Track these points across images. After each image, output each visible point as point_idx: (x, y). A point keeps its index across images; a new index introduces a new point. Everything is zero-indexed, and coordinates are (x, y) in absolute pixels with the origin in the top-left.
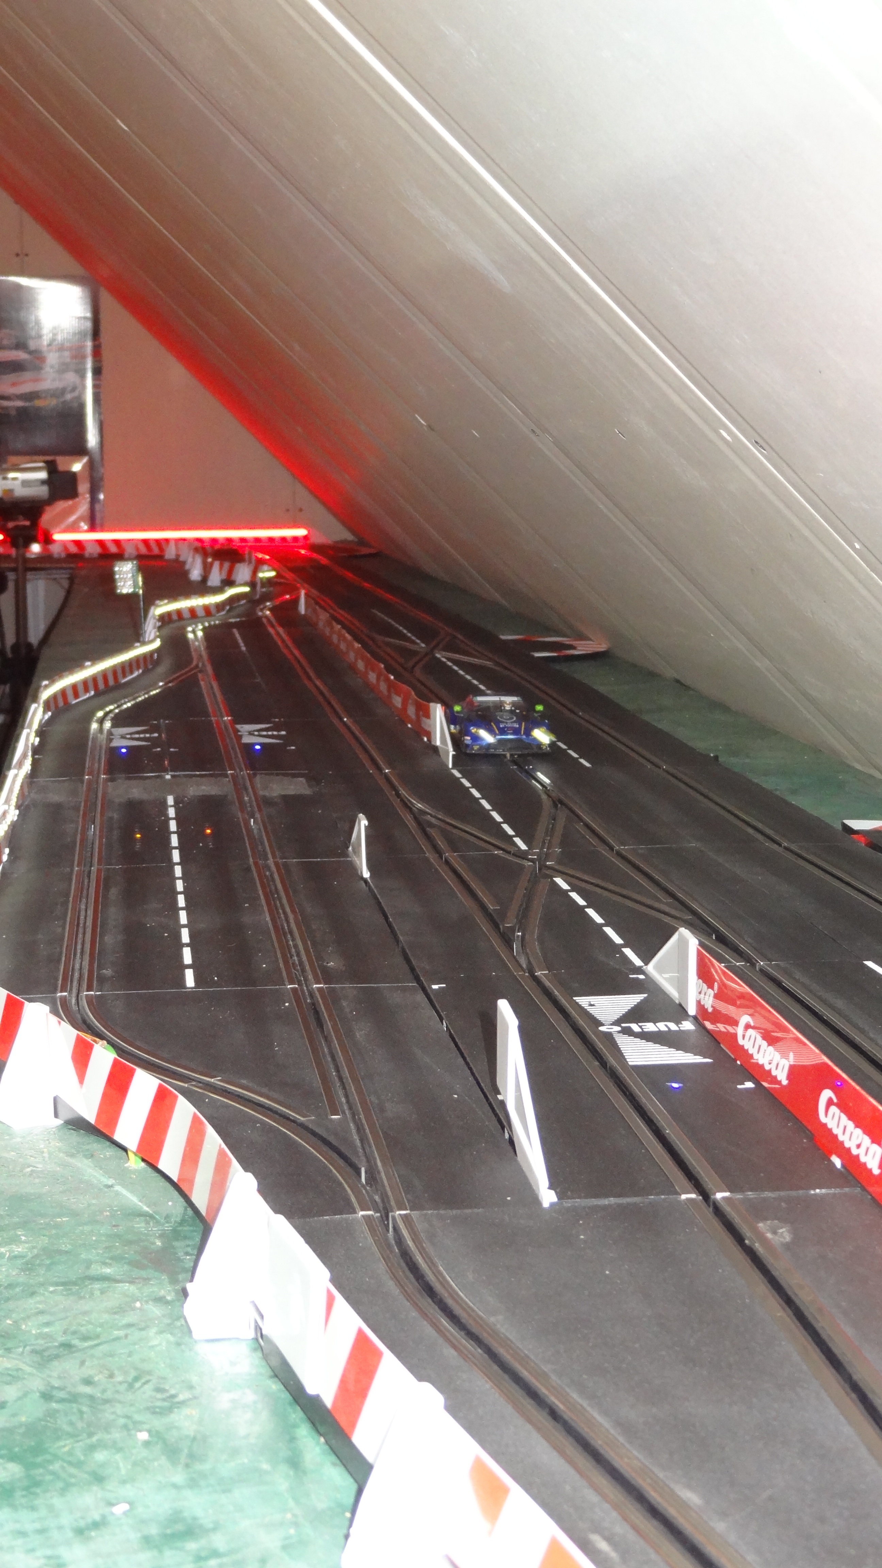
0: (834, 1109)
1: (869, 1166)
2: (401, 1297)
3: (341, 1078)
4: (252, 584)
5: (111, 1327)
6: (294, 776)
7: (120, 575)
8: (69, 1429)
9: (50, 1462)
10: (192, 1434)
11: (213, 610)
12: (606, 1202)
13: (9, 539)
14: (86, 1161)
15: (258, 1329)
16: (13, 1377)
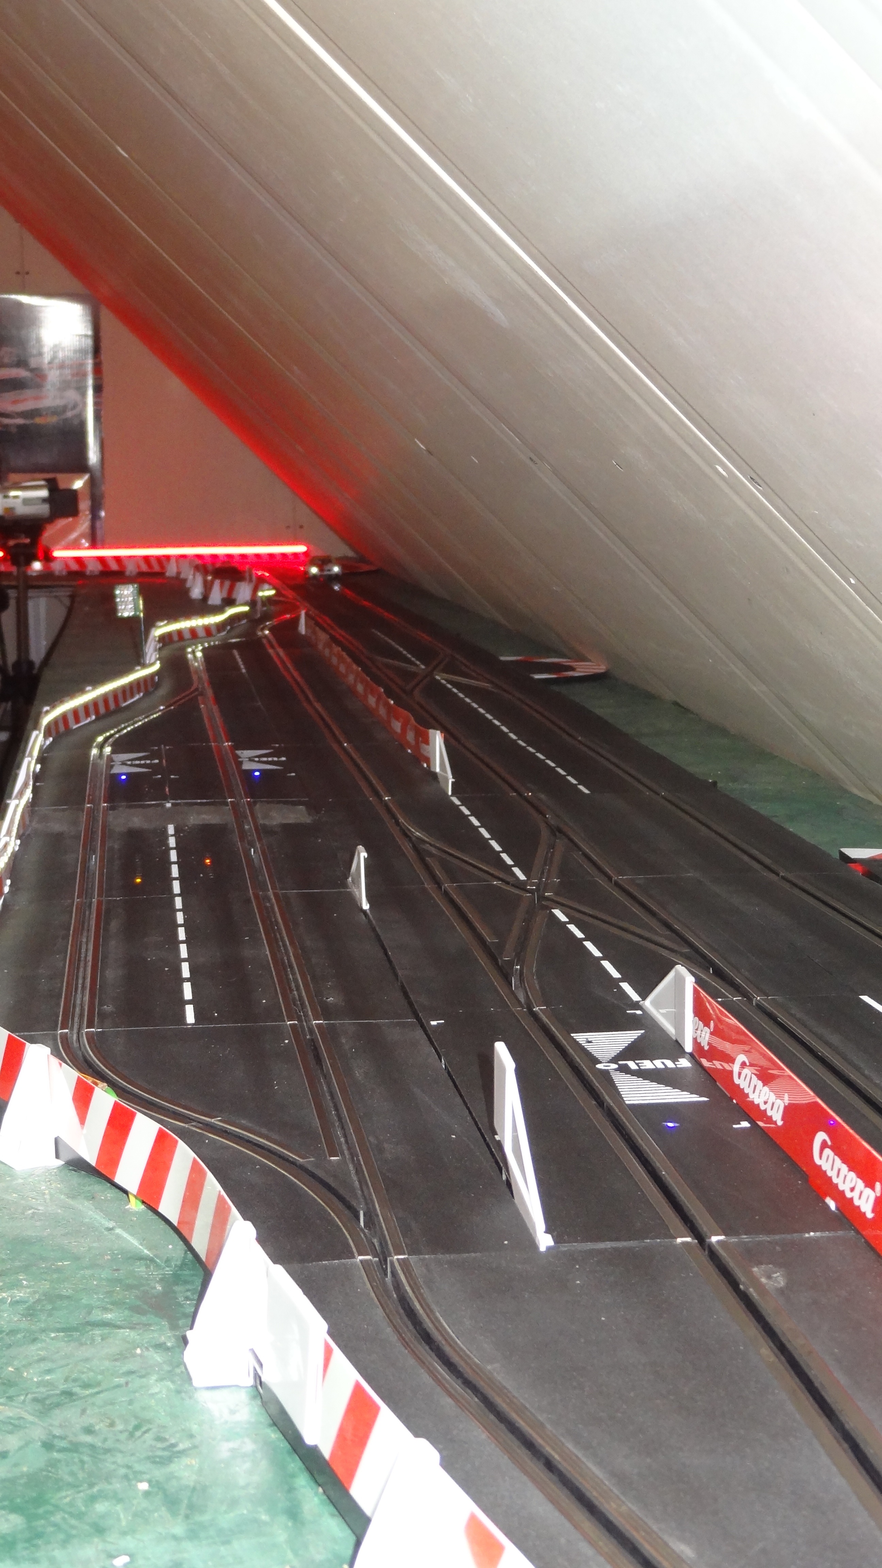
0: (828, 1152)
1: (863, 1210)
2: (399, 1344)
3: (340, 1118)
4: (253, 603)
5: (112, 1375)
6: (294, 804)
7: (121, 598)
8: (70, 1479)
9: (52, 1513)
10: (192, 1484)
11: (214, 631)
12: (601, 1246)
13: (9, 557)
14: (86, 1203)
15: (257, 1377)
16: (14, 1426)
